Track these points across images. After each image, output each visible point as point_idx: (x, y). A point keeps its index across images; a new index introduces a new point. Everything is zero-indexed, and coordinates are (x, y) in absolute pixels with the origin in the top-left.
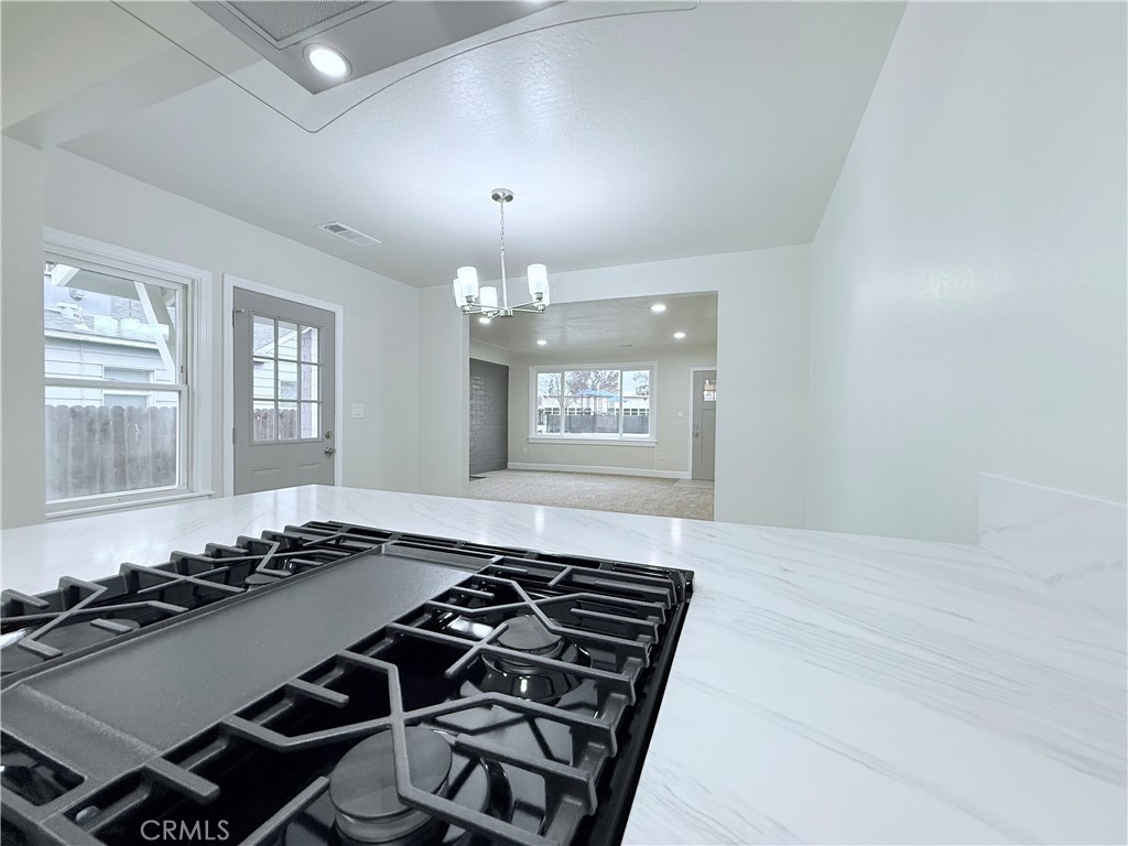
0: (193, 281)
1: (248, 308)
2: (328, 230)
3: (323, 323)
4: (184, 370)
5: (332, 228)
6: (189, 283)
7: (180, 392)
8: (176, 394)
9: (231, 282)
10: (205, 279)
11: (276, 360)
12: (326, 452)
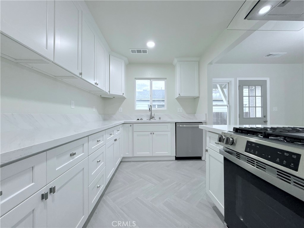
0: (230, 81)
1: (242, 84)
2: (267, 57)
3: (263, 84)
4: (228, 101)
5: (268, 56)
6: (229, 82)
7: (228, 106)
8: (227, 107)
9: (238, 79)
10: (232, 80)
11: (249, 96)
12: (264, 121)
